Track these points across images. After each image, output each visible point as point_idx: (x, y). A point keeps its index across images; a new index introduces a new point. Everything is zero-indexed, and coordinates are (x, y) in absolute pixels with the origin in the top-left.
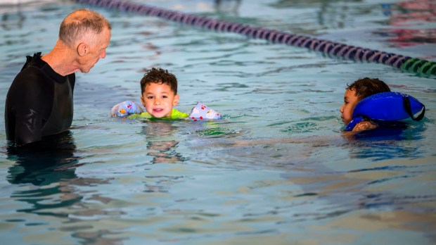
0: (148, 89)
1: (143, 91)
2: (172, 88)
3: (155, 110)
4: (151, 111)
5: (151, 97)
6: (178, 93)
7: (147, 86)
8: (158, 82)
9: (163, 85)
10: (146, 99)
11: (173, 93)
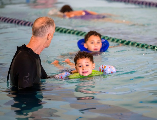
0: (78, 62)
1: (76, 64)
2: (91, 60)
3: (83, 73)
4: (81, 73)
5: (81, 66)
6: (94, 62)
7: (78, 60)
8: (83, 57)
9: (86, 59)
10: (78, 67)
11: (92, 63)
